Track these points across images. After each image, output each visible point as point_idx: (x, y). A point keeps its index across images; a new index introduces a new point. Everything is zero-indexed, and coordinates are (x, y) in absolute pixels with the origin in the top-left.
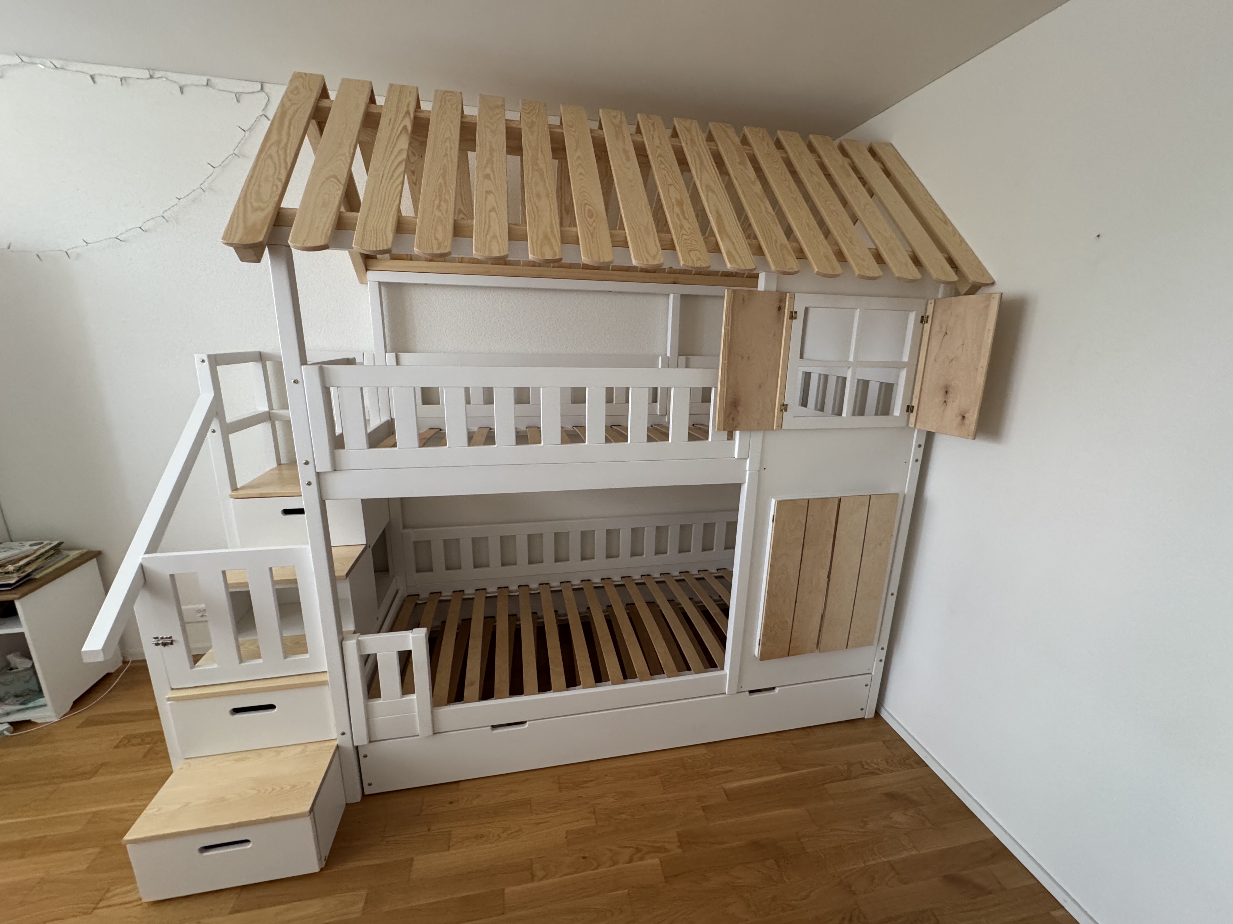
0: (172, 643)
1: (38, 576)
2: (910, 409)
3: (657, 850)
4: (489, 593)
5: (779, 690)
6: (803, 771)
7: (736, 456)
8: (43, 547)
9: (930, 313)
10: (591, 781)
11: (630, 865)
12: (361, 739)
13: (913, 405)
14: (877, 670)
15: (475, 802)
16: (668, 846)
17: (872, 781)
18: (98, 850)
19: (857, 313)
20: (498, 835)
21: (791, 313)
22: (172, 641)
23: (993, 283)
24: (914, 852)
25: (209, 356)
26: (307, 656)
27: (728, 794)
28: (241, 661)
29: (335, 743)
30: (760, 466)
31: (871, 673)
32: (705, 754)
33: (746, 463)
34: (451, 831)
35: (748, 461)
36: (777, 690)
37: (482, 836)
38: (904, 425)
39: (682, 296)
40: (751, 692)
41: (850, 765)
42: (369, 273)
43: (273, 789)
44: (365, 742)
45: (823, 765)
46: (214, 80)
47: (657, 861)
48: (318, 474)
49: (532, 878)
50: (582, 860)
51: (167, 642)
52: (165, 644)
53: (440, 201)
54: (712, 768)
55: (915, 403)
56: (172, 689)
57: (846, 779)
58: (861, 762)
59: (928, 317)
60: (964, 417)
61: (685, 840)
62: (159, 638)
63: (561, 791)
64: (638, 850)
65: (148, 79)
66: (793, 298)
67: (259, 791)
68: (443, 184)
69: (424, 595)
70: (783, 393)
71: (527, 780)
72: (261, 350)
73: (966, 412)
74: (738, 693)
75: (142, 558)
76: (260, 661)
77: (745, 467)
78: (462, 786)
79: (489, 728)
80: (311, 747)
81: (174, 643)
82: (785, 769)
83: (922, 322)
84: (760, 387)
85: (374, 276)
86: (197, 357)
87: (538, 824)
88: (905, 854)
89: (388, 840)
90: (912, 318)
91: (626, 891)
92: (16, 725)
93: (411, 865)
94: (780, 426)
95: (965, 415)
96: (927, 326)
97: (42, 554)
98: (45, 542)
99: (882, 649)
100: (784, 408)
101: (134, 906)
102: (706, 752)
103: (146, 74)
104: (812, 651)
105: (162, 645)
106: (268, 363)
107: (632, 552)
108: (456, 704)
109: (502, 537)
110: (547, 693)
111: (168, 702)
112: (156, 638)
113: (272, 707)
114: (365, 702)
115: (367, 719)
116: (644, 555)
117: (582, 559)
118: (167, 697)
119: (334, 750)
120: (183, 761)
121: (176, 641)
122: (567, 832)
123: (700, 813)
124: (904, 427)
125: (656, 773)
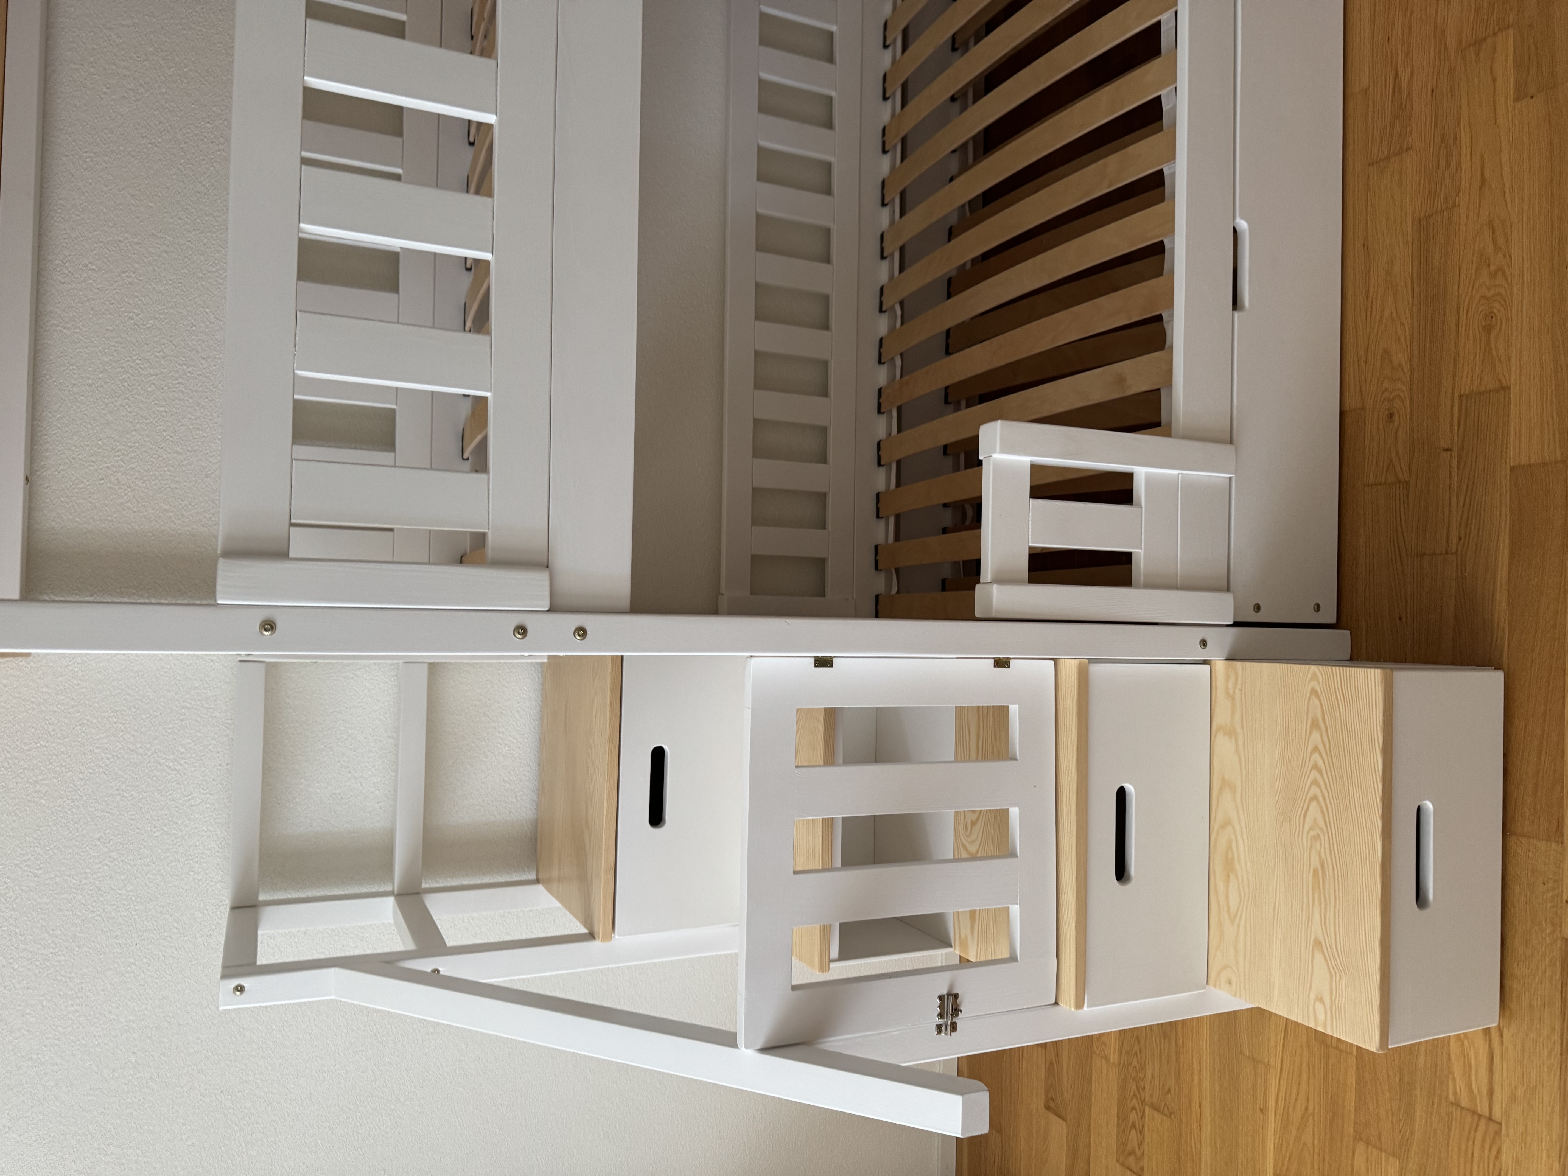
0: (956, 996)
4: (889, 434)
10: (1396, 76)
12: (1220, 608)
15: (1400, 358)
18: (1361, 1147)
20: (1493, 275)
22: (949, 994)
25: (227, 977)
26: (1014, 710)
28: (1013, 855)
29: (1220, 665)
34: (1460, 396)
43: (1314, 768)
44: (1226, 599)
48: (553, 609)
51: (950, 1005)
52: (956, 1011)
56: (1056, 1003)
62: (941, 1021)
63: (1409, 148)
67: (1315, 798)
72: (228, 906)
75: (746, 1047)
76: (1014, 812)
79: (1236, 314)
80: (1223, 717)
81: (955, 992)
87: (1483, 181)
89: (1454, 540)
93: (1529, 467)
105: (957, 1015)
106: (262, 897)
107: (820, 58)
108: (1170, 394)
109: (757, 386)
110: (1173, 175)
111: (1085, 1008)
112: (939, 1029)
113: (1121, 794)
114: (1138, 587)
115: (1176, 587)
116: (834, 28)
117: (828, 191)
118: (1073, 1010)
119: (1239, 664)
120: (1211, 988)
121: (951, 987)
122: (1517, 99)
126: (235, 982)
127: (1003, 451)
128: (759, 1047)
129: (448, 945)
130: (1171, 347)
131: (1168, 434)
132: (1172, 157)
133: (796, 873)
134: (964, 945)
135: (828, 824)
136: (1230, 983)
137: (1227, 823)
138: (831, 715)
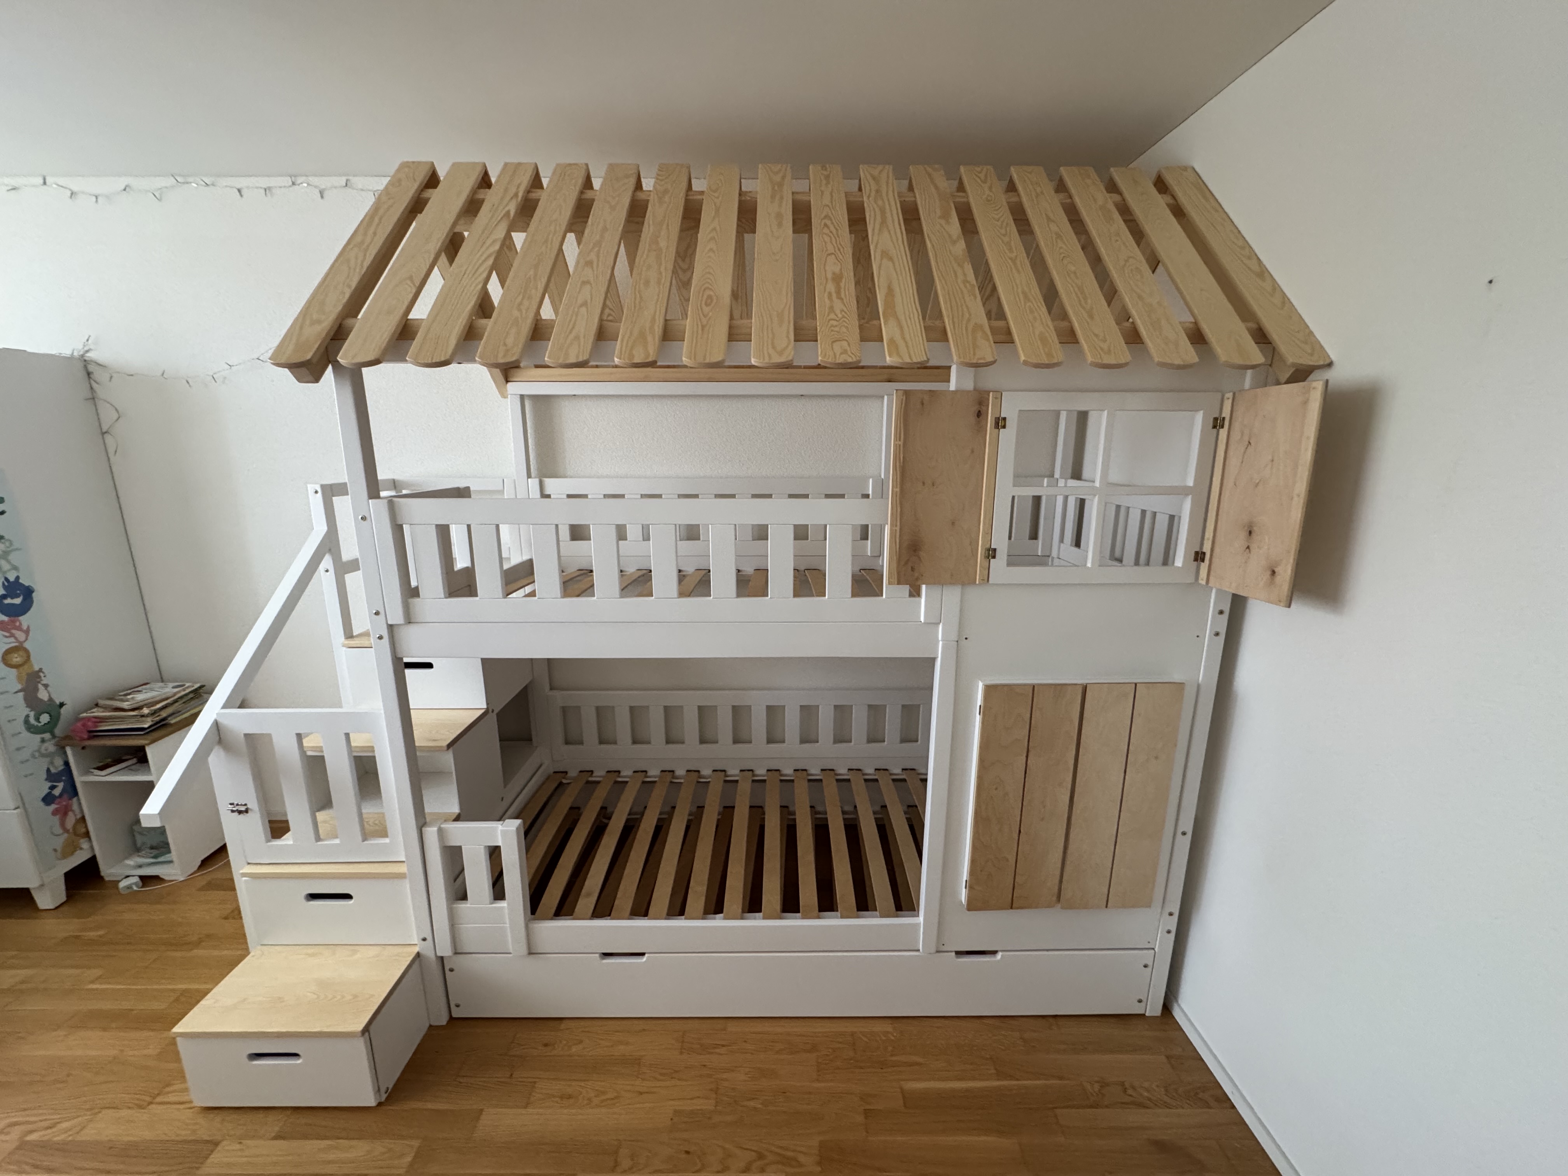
0: (247, 812)
1: (173, 722)
2: (1199, 557)
3: (787, 1162)
4: (649, 777)
5: (1003, 956)
6: (1028, 1083)
7: (922, 620)
8: (184, 690)
9: (1226, 413)
10: (723, 1046)
12: (445, 950)
13: (1203, 550)
14: (1164, 945)
15: (574, 1050)
16: (802, 1159)
17: (1134, 1117)
21: (998, 418)
22: (247, 809)
23: (1330, 365)
25: (323, 487)
26: (387, 840)
27: (907, 1097)
28: (317, 840)
29: (416, 949)
30: (959, 635)
31: (1153, 949)
32: (888, 1032)
33: (938, 628)
34: (535, 1082)
35: (940, 627)
36: (999, 956)
37: (570, 1097)
38: (1190, 580)
40: (958, 953)
41: (1104, 1084)
42: (509, 384)
43: (334, 997)
44: (450, 953)
45: (1061, 1078)
46: (354, 180)
48: (391, 627)
50: (684, 1156)
51: (243, 810)
52: (240, 812)
53: (523, 298)
54: (892, 1056)
55: (1207, 549)
56: (249, 864)
57: (1091, 1107)
58: (1122, 1084)
59: (1224, 418)
60: (1273, 573)
61: (829, 1155)
62: (235, 805)
63: (681, 1053)
64: (761, 1156)
65: (290, 186)
66: (999, 399)
67: (319, 996)
69: (573, 773)
70: (988, 533)
71: (643, 1030)
72: (396, 477)
73: (1277, 564)
74: (938, 952)
75: (217, 714)
76: (339, 841)
77: (937, 635)
78: (563, 1025)
79: (599, 955)
80: (390, 951)
81: (249, 811)
82: (1000, 1075)
83: (1214, 427)
84: (953, 523)
85: (515, 388)
86: (311, 488)
87: (641, 1093)
89: (461, 1080)
90: (1199, 421)
92: (146, 880)
93: (478, 1118)
94: (986, 580)
95: (1276, 570)
96: (1223, 433)
97: (181, 698)
98: (187, 685)
99: (1171, 914)
100: (991, 553)
101: (188, 1109)
102: (888, 1029)
103: (288, 181)
104: (1049, 906)
105: (238, 813)
107: (836, 736)
109: (665, 708)
110: (682, 919)
111: (244, 878)
113: (349, 897)
114: (449, 905)
115: (452, 924)
116: (852, 743)
117: (769, 742)
118: (242, 872)
120: (259, 947)
121: (251, 810)
122: (675, 1111)
123: (860, 1119)
124: (1191, 584)
125: (814, 1048)
126: (319, 490)
127: (502, 831)
128: (220, 720)
129: (346, 575)
130: (592, 919)
131: (528, 919)
132: (690, 919)
137: (334, 953)
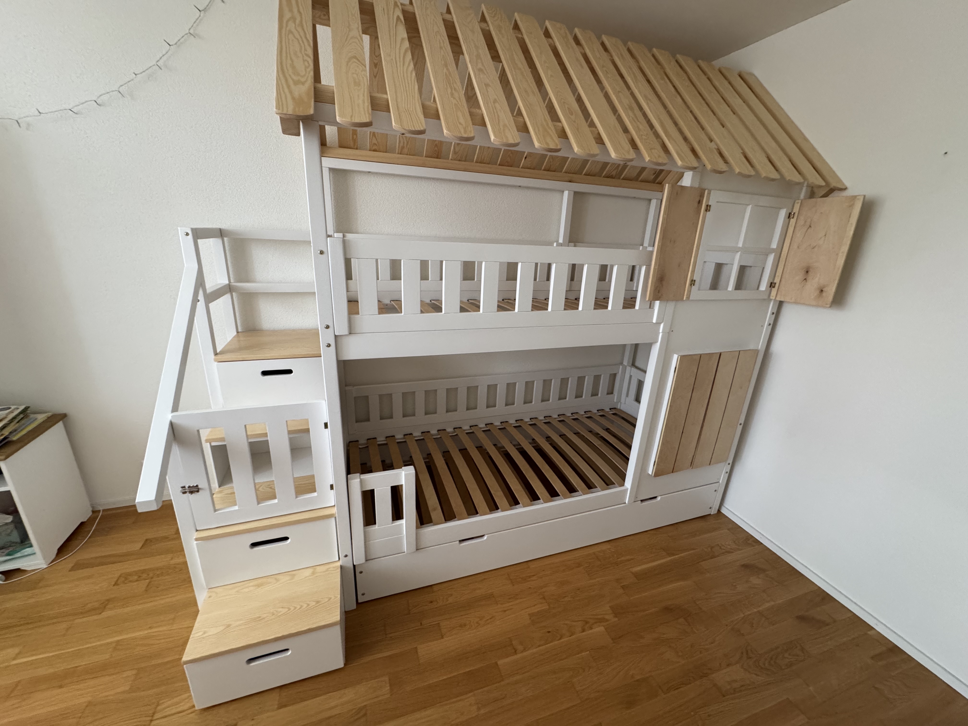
0: (198, 491)
2: (772, 285)
3: (601, 621)
4: (415, 437)
5: (661, 498)
6: (682, 555)
7: (654, 321)
9: (796, 210)
10: (534, 576)
11: (584, 633)
12: (359, 559)
13: (775, 282)
14: (723, 479)
15: (451, 600)
16: (607, 617)
17: (730, 558)
18: (134, 672)
19: (749, 209)
20: (477, 623)
21: (707, 206)
22: (199, 489)
23: (846, 189)
24: (773, 603)
25: (192, 230)
26: (315, 494)
27: (636, 575)
28: (258, 503)
29: (339, 564)
30: (670, 329)
31: (718, 482)
32: (610, 548)
34: (439, 623)
35: (662, 325)
36: (658, 499)
37: (465, 625)
38: (766, 297)
39: (576, 193)
40: (642, 501)
41: (712, 548)
44: (363, 561)
45: (693, 549)
47: (602, 629)
48: (335, 336)
49: (516, 652)
50: (548, 634)
51: (194, 490)
53: (452, 90)
54: (618, 559)
55: (777, 280)
56: (197, 531)
57: (712, 558)
58: (718, 545)
59: (794, 213)
60: (822, 291)
61: (618, 611)
62: (187, 487)
63: (513, 585)
64: (587, 623)
66: (709, 194)
67: (289, 609)
68: (447, 73)
70: (693, 271)
71: (484, 579)
72: (221, 227)
73: (824, 287)
74: (635, 502)
75: (172, 416)
76: (276, 501)
77: (659, 330)
78: (435, 588)
79: (458, 542)
80: (319, 569)
81: (200, 491)
83: (789, 217)
84: (679, 266)
85: (328, 162)
86: (181, 231)
87: (505, 611)
88: (767, 605)
89: (391, 635)
90: (783, 213)
91: (588, 652)
93: (417, 653)
94: (688, 298)
95: (823, 289)
96: (793, 221)
99: (729, 464)
100: (693, 283)
101: (189, 714)
102: (609, 547)
104: (687, 468)
105: (190, 493)
106: (225, 239)
107: (524, 400)
108: (431, 526)
109: (426, 391)
110: (498, 512)
111: (195, 542)
112: (183, 487)
113: (286, 539)
114: (364, 529)
115: (365, 542)
116: (533, 403)
117: (488, 407)
118: (194, 537)
119: (339, 570)
120: (207, 590)
121: (201, 489)
122: (529, 614)
123: (621, 591)
124: (764, 299)
125: (579, 565)
126: (190, 233)
127: (405, 475)
128: (173, 421)
129: (209, 304)
130: (446, 523)
131: (417, 528)
132: (502, 511)
133: (245, 426)
134: (220, 492)
135: (266, 435)
136: (210, 597)
137: (277, 580)
138: (307, 431)
